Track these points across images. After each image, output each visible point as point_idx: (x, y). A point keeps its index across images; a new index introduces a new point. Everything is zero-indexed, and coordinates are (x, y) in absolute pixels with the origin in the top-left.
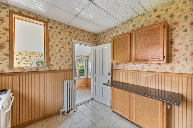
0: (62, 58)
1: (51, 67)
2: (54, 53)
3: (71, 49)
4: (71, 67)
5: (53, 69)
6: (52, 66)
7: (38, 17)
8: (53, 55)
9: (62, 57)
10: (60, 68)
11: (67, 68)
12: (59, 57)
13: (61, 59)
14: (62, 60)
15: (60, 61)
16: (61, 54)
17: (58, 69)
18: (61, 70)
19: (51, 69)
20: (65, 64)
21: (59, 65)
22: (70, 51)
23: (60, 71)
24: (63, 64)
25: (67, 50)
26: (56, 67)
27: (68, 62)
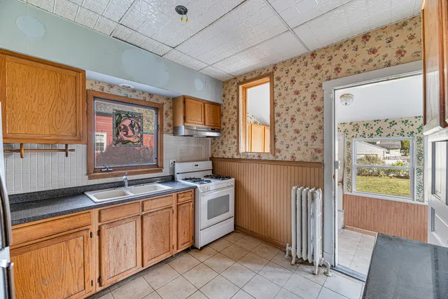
0: (297, 135)
1: (277, 154)
2: (283, 127)
3: (319, 109)
4: (318, 155)
5: (280, 159)
6: (279, 152)
7: (261, 73)
8: (280, 131)
9: (297, 132)
10: (292, 157)
11: (308, 158)
12: (292, 134)
13: (295, 138)
14: (298, 140)
15: (292, 142)
16: (296, 125)
17: (289, 158)
18: (294, 161)
19: (277, 157)
20: (303, 148)
21: (292, 150)
22: (317, 116)
23: (293, 163)
24: (299, 149)
25: (309, 114)
26: (285, 155)
27: (310, 143)
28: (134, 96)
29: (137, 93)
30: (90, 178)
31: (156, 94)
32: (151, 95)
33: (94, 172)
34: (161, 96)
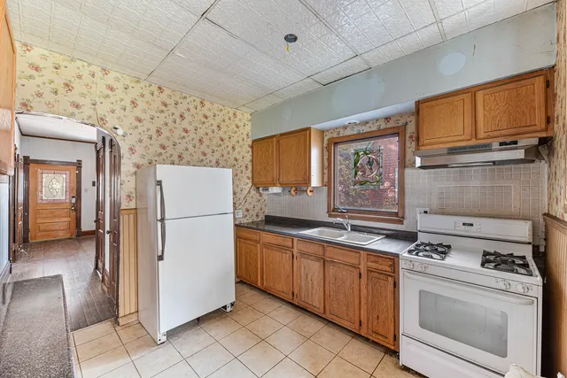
28: (366, 129)
29: (370, 124)
30: (330, 216)
31: (393, 116)
32: (387, 119)
33: (333, 211)
34: (401, 115)
